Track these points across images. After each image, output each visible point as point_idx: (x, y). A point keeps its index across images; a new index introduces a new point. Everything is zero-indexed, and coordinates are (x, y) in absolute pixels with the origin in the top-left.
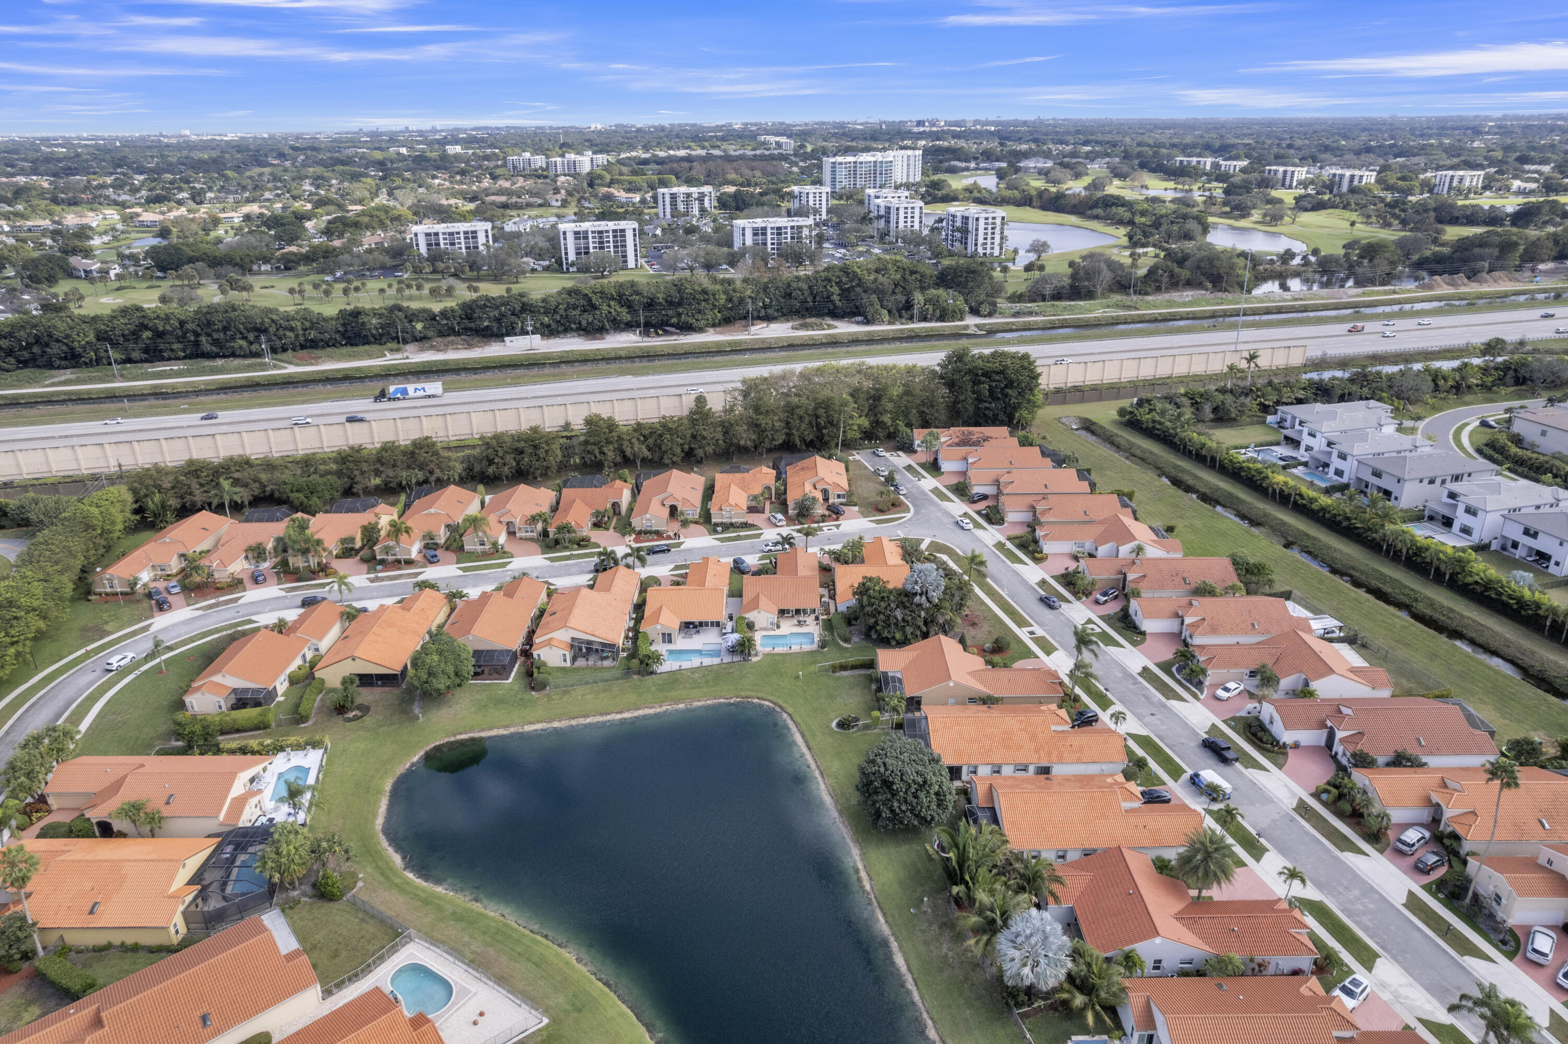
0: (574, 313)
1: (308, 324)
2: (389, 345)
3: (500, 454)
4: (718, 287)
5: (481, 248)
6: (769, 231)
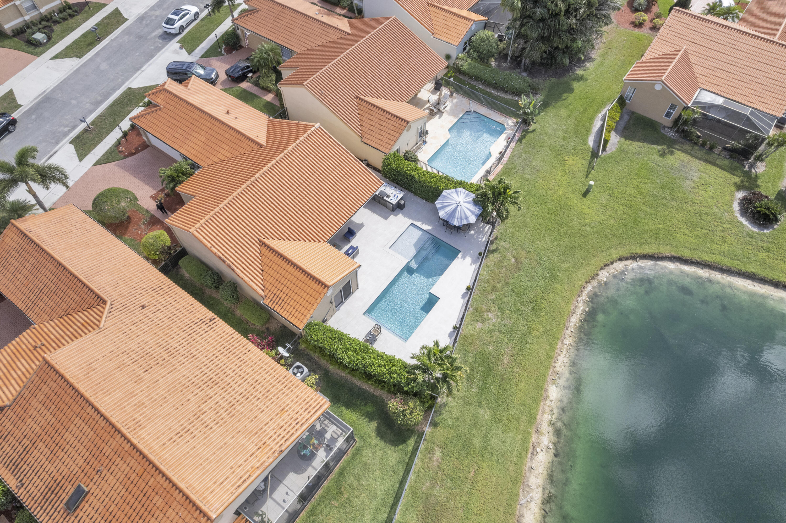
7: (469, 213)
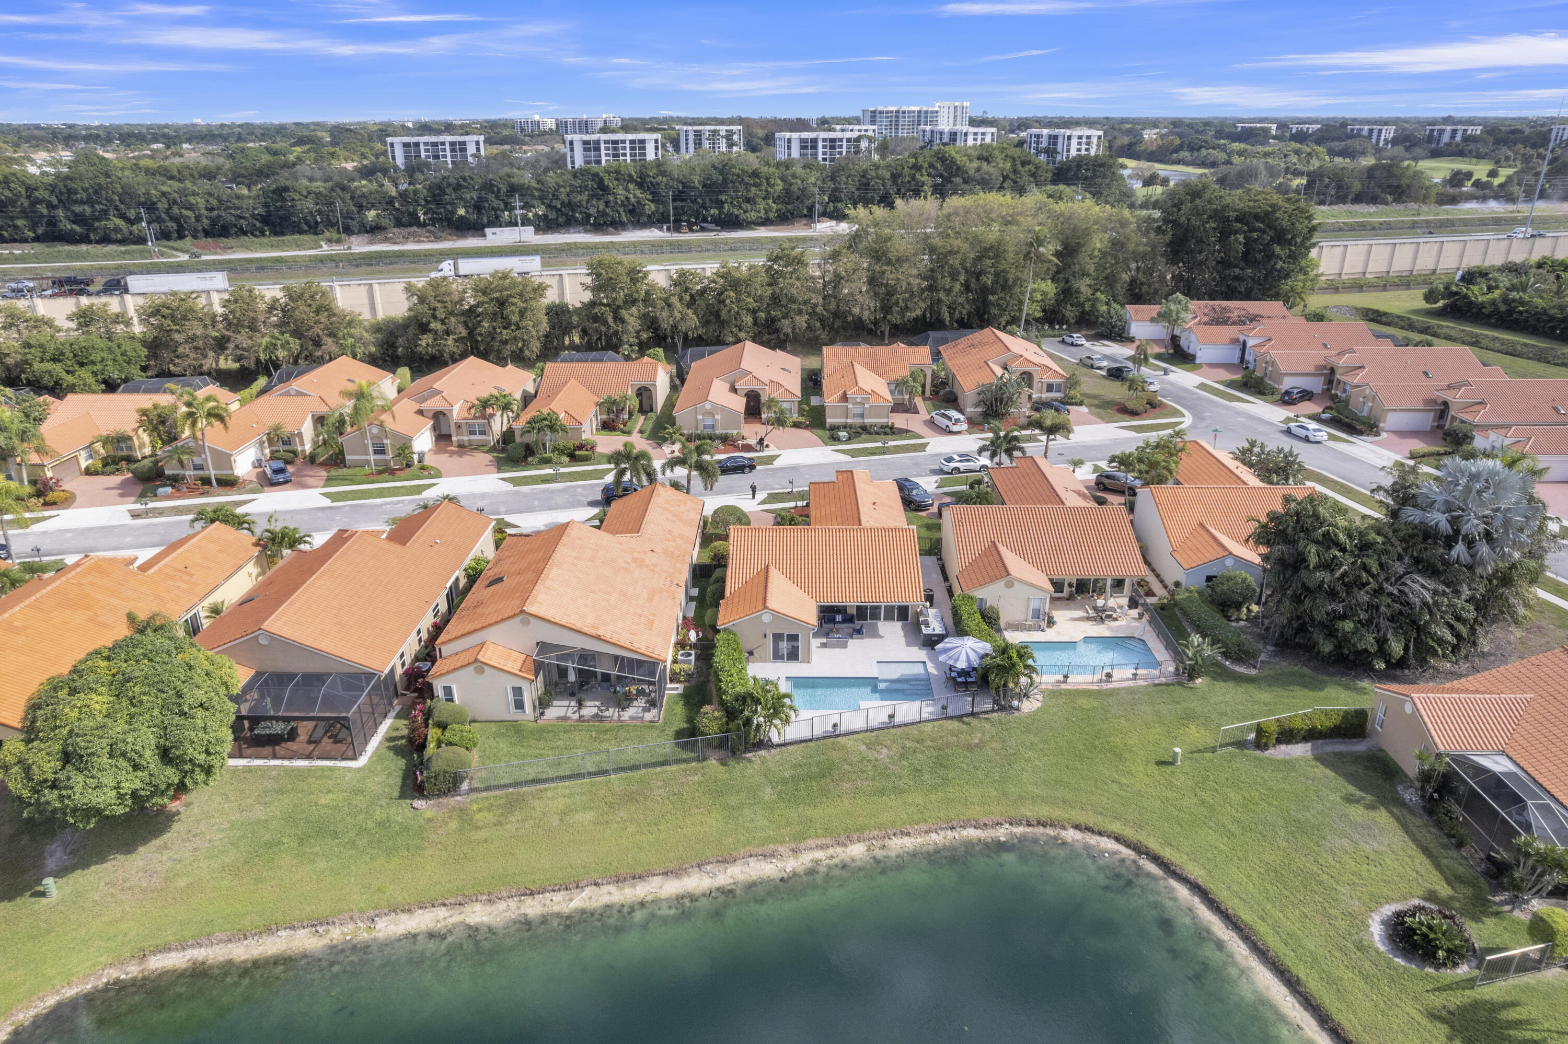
0: (579, 198)
1: (214, 202)
2: (327, 234)
3: (441, 314)
4: (772, 170)
5: (470, 159)
6: (820, 144)
7: (963, 657)
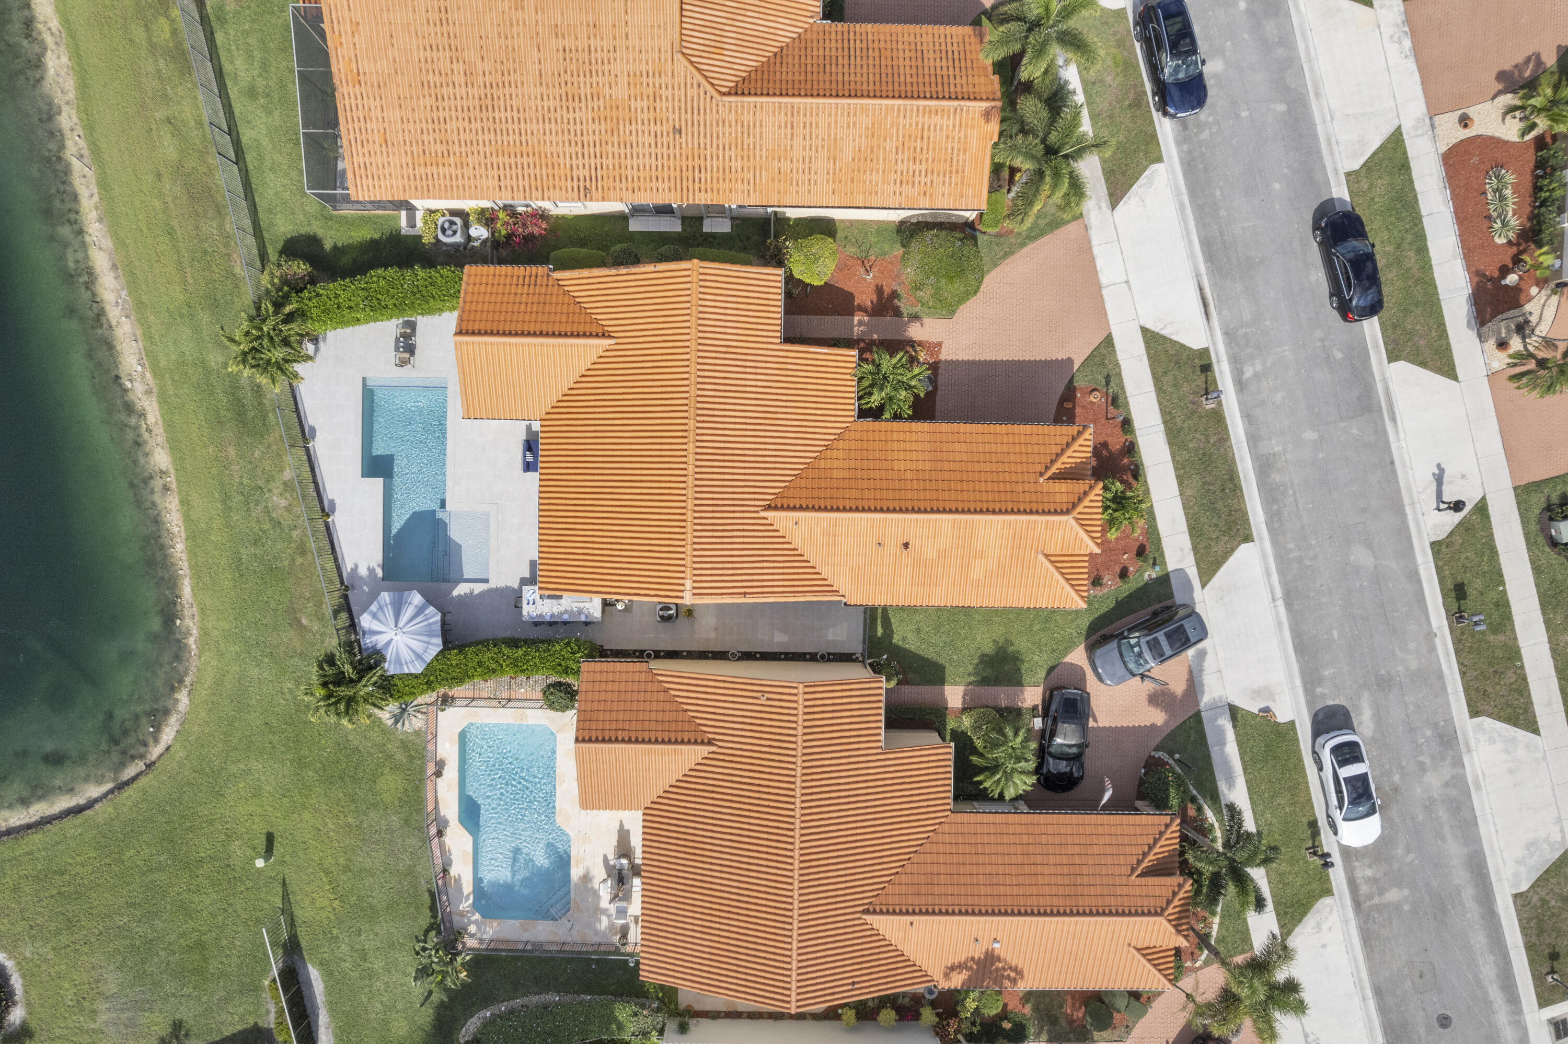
7: (376, 626)
